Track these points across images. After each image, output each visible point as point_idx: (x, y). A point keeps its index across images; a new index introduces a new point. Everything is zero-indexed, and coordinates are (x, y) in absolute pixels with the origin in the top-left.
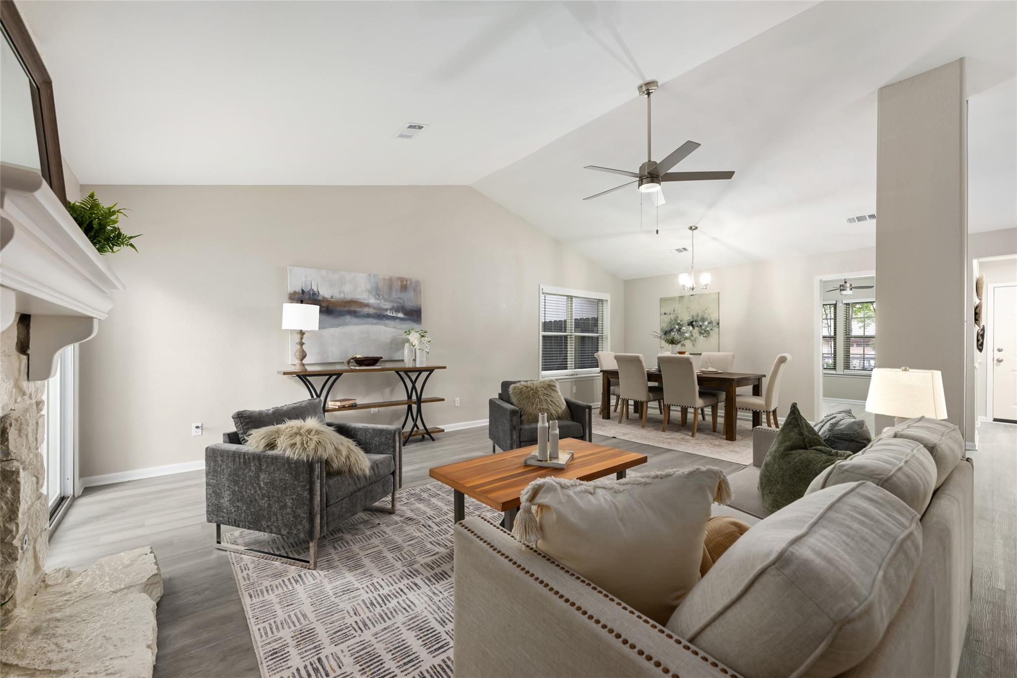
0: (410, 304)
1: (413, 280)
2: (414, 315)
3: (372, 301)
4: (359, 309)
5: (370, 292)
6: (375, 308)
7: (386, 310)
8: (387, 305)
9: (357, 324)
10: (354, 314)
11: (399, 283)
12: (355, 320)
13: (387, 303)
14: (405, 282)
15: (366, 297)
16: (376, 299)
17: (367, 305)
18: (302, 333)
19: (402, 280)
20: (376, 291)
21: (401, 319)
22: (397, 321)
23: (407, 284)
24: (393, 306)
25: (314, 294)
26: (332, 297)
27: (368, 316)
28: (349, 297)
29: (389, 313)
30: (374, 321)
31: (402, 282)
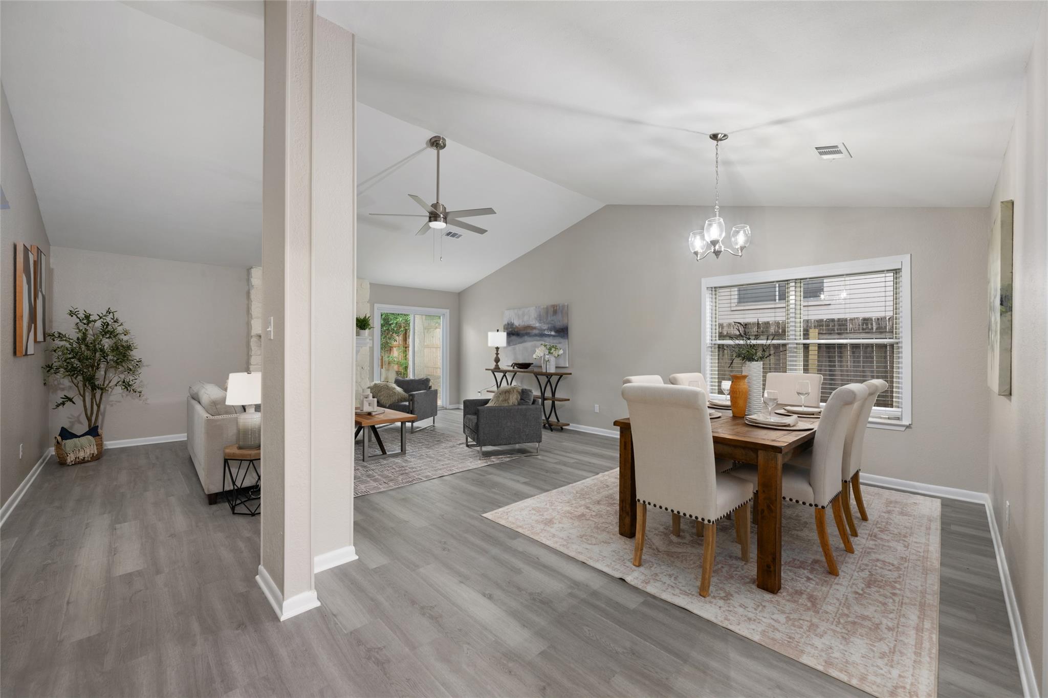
0: (559, 324)
1: (561, 305)
2: (563, 332)
3: (537, 325)
4: (531, 331)
5: (536, 319)
6: (539, 330)
7: (545, 330)
8: (545, 327)
9: (530, 341)
10: (528, 334)
11: (552, 309)
12: (529, 339)
13: (545, 325)
14: (555, 308)
15: (534, 322)
16: (540, 323)
17: (535, 328)
18: (497, 348)
19: (554, 306)
20: (540, 318)
21: (554, 336)
22: (551, 337)
23: (556, 309)
24: (549, 327)
25: (512, 325)
26: (519, 325)
27: (536, 335)
28: (526, 324)
29: (546, 333)
30: (538, 338)
31: (554, 308)
